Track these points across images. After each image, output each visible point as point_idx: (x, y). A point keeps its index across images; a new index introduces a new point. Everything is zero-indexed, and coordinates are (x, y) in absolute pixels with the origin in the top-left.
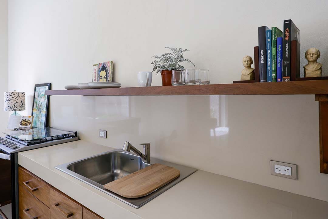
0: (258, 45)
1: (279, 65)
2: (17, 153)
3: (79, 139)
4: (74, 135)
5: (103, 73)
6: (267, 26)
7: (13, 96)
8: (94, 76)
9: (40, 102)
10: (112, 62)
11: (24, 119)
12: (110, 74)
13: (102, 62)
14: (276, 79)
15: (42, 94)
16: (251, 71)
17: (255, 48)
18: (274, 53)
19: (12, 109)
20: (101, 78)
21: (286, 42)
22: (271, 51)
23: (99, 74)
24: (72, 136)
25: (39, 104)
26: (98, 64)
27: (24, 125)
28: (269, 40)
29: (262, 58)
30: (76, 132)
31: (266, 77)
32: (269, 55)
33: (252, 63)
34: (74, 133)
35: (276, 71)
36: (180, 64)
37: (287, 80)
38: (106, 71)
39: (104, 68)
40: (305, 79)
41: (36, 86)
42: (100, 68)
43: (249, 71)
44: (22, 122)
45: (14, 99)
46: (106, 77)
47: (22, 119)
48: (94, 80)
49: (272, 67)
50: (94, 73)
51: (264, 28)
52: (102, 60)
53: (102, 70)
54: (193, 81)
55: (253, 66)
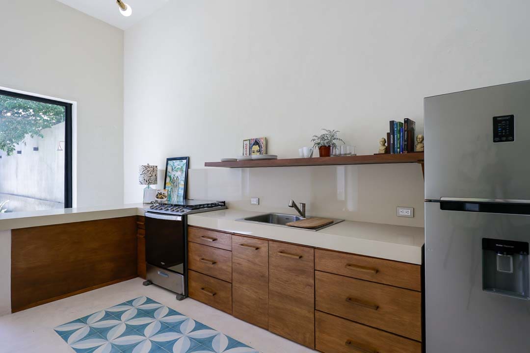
0: (389, 132)
1: (401, 144)
2: (187, 215)
3: (227, 208)
4: (223, 204)
5: (256, 148)
6: (395, 120)
7: (149, 169)
8: (245, 150)
9: (176, 176)
10: (266, 138)
11: (160, 192)
12: (264, 149)
13: (255, 137)
14: (400, 152)
15: (178, 168)
16: (385, 147)
17: (388, 133)
18: (398, 137)
19: (148, 182)
20: (253, 152)
21: (405, 131)
22: (397, 136)
23: (250, 148)
24: (221, 205)
25: (174, 178)
26: (249, 140)
27: (160, 198)
28: (396, 129)
29: (392, 140)
30: (225, 202)
31: (394, 152)
32: (396, 138)
33: (386, 142)
34: (222, 202)
35: (399, 148)
36: (334, 141)
37: (406, 152)
38: (259, 146)
39: (257, 143)
40: (416, 152)
41: (168, 160)
42: (253, 142)
43: (384, 148)
44: (157, 195)
45: (149, 172)
46: (259, 151)
47: (157, 192)
48: (245, 155)
49: (397, 145)
50: (245, 148)
51: (393, 121)
52: (255, 136)
53: (254, 144)
54: (346, 154)
55: (386, 144)
